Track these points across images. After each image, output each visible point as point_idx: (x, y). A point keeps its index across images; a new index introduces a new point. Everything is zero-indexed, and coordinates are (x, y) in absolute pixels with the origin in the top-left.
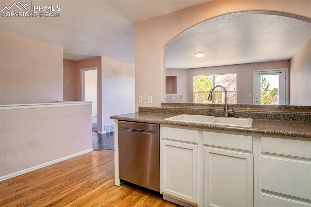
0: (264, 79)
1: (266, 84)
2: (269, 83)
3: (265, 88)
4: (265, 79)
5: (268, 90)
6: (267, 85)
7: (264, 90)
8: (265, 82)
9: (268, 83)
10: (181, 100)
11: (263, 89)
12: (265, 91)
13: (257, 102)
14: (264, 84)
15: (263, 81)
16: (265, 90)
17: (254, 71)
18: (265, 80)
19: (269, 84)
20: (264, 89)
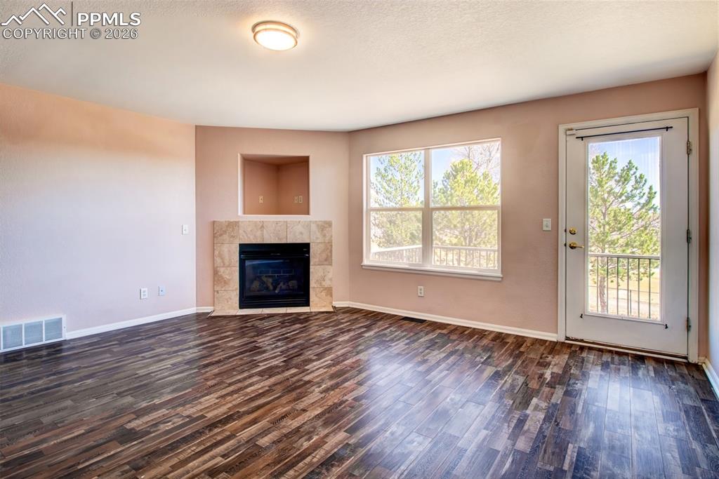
0: (638, 176)
1: (646, 190)
2: (653, 187)
3: (643, 201)
4: (641, 177)
5: (652, 208)
6: (649, 193)
7: (639, 207)
8: (642, 184)
9: (651, 188)
10: (324, 236)
11: (636, 205)
12: (644, 210)
13: (572, 248)
14: (638, 191)
15: (636, 182)
16: (642, 208)
17: (562, 128)
18: (644, 182)
19: (653, 191)
20: (639, 203)
